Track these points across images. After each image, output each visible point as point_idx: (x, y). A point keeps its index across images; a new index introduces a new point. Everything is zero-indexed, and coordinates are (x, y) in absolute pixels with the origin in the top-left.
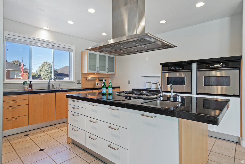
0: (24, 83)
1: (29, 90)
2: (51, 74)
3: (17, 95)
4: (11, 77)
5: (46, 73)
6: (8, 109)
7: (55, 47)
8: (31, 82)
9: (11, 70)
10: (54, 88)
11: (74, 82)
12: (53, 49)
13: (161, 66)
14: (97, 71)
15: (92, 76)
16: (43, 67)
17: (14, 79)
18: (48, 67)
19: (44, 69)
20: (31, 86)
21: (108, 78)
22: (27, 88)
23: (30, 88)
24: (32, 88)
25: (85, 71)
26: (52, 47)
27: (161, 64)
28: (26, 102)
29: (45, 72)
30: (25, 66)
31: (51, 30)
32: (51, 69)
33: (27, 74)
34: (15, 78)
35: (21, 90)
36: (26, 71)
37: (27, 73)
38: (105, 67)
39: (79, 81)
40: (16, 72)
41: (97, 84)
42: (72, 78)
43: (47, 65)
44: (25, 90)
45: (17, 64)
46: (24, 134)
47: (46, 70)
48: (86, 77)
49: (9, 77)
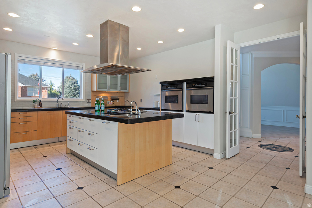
0: (34, 101)
1: (38, 108)
2: (74, 91)
3: (27, 112)
4: (28, 95)
5: (69, 90)
6: (19, 124)
7: (64, 66)
8: (40, 100)
9: (29, 87)
10: (63, 107)
11: (84, 101)
12: (62, 68)
13: (160, 85)
14: (107, 89)
15: (104, 95)
16: (66, 83)
17: (32, 97)
18: (71, 83)
19: (67, 85)
20: (40, 104)
21: (122, 96)
22: (37, 106)
23: (40, 106)
24: (41, 106)
25: (95, 90)
26: (61, 66)
27: (161, 83)
28: (35, 119)
29: (67, 89)
30: (44, 81)
31: (59, 49)
32: (75, 85)
33: (47, 91)
34: (34, 96)
35: (31, 108)
36: (45, 88)
37: (46, 89)
38: (117, 85)
39: (88, 100)
40: (35, 89)
41: (108, 103)
42: (82, 97)
43: (70, 80)
44: (35, 108)
45: (36, 79)
46: (33, 147)
47: (69, 87)
48: (97, 95)
49: (27, 95)
